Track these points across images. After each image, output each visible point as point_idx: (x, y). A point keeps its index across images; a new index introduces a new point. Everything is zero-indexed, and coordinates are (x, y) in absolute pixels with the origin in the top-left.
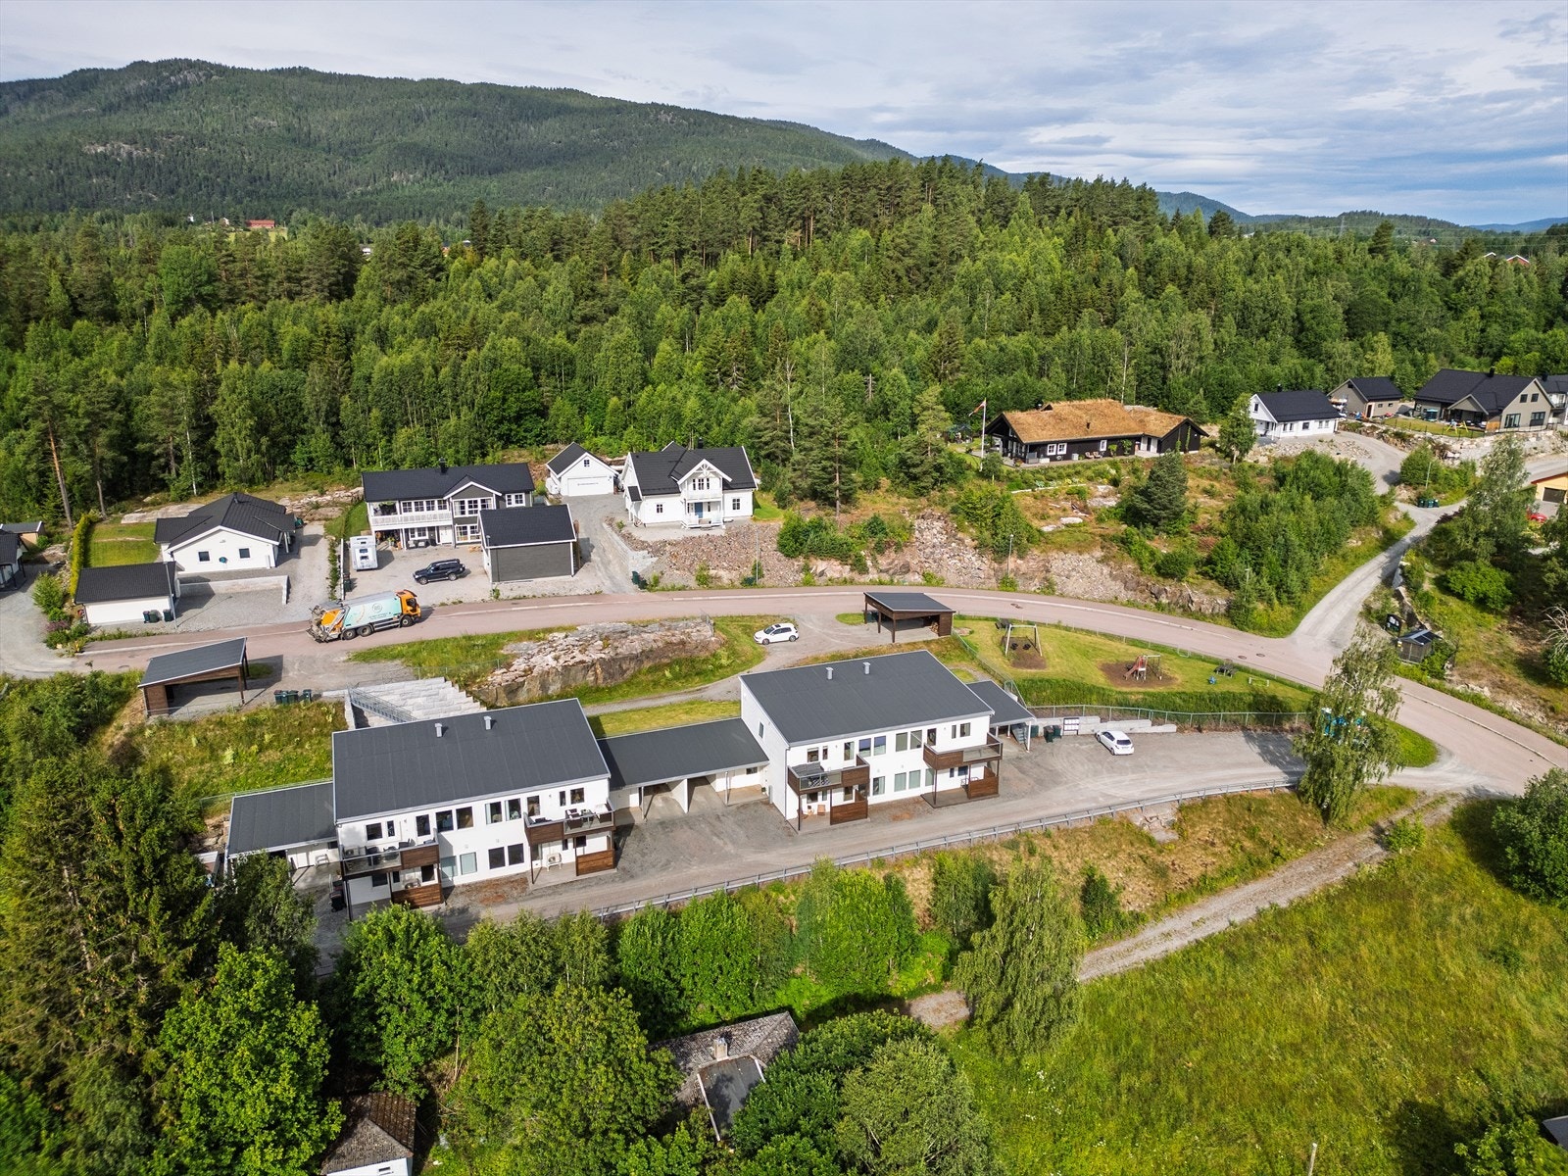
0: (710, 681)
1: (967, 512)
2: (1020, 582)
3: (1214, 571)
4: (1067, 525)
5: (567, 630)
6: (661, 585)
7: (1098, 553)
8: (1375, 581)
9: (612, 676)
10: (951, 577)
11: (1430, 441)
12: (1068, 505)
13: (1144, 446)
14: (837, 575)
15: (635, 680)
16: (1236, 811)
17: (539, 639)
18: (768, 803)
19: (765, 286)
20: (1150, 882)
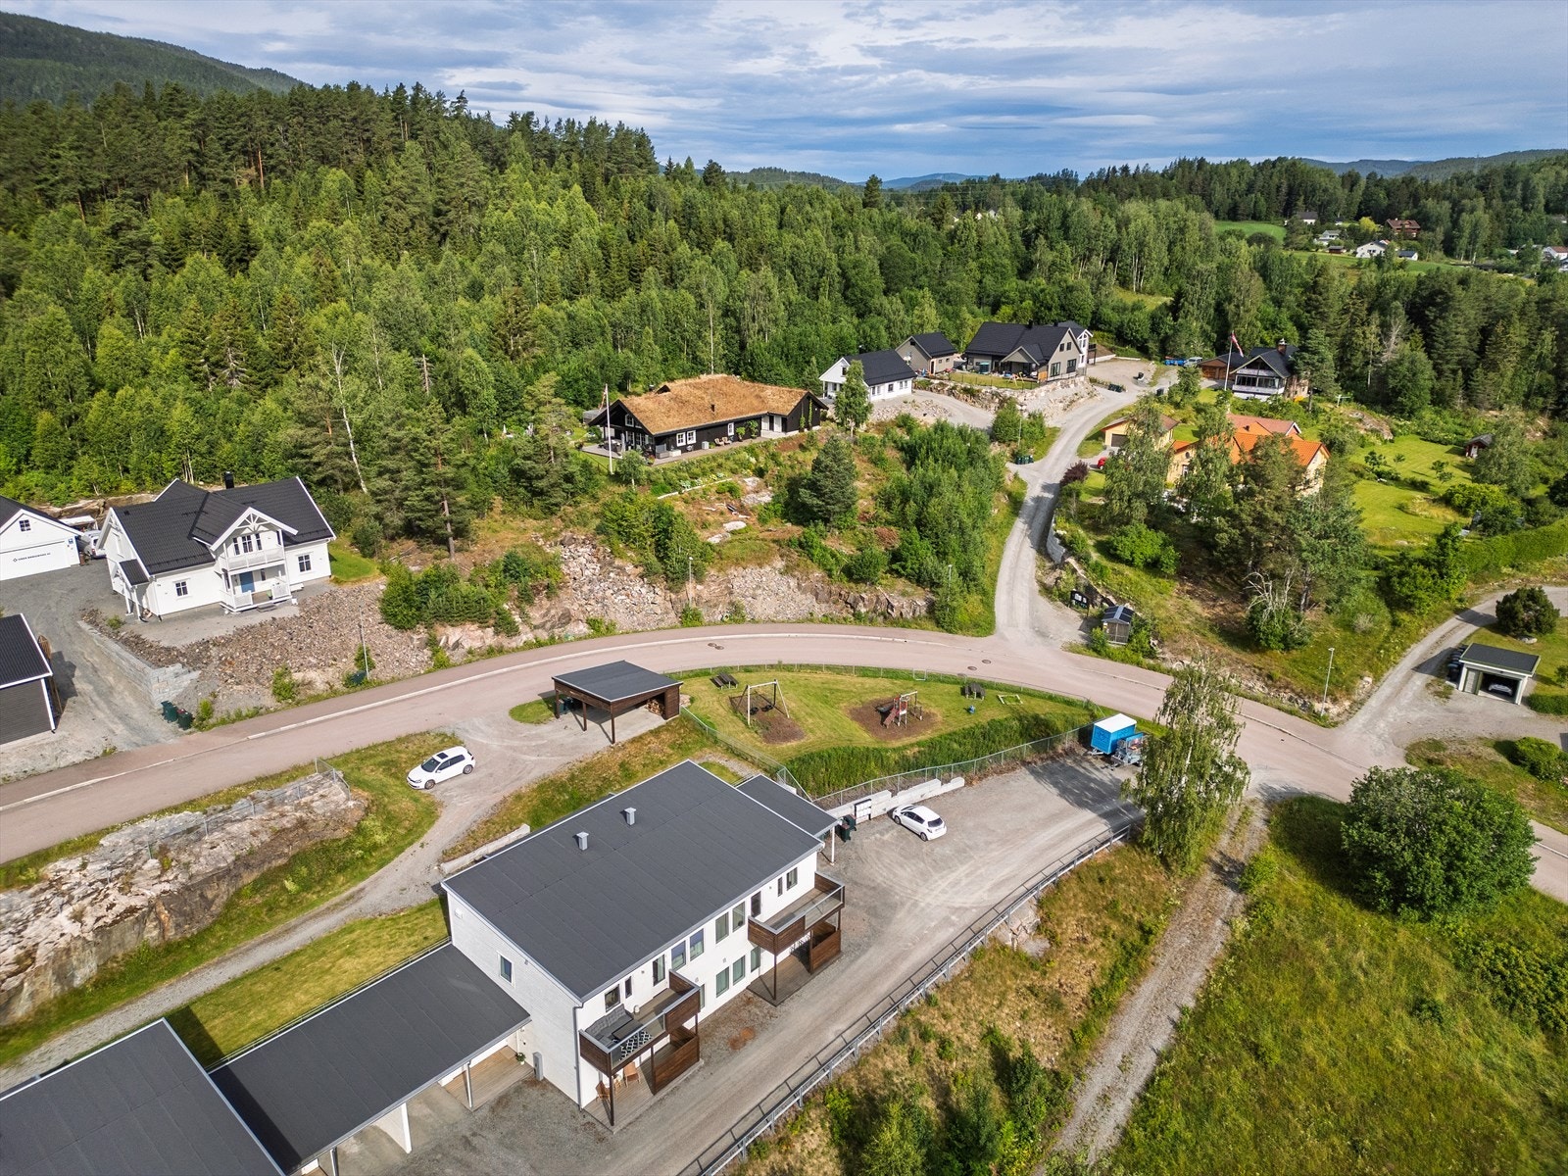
0: (364, 876)
1: (615, 530)
2: (703, 611)
3: (904, 568)
4: (733, 533)
5: (83, 845)
6: (217, 716)
7: (780, 564)
8: (1029, 554)
9: (190, 917)
10: (622, 620)
11: (997, 395)
12: (723, 506)
13: (765, 425)
14: (477, 644)
15: (234, 913)
16: (1089, 887)
17: (29, 884)
18: (535, 1080)
19: (235, 240)
20: (1049, 1021)
